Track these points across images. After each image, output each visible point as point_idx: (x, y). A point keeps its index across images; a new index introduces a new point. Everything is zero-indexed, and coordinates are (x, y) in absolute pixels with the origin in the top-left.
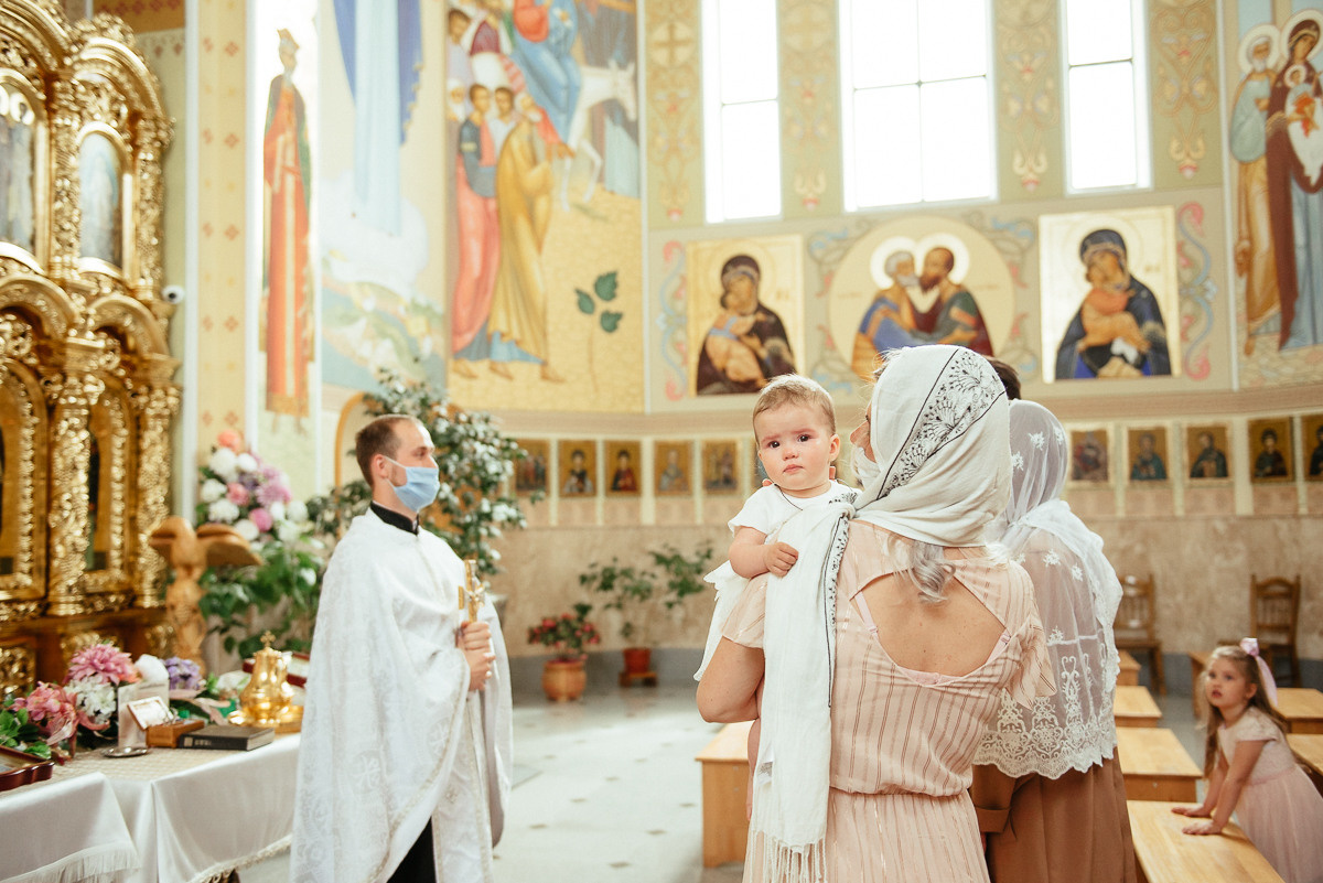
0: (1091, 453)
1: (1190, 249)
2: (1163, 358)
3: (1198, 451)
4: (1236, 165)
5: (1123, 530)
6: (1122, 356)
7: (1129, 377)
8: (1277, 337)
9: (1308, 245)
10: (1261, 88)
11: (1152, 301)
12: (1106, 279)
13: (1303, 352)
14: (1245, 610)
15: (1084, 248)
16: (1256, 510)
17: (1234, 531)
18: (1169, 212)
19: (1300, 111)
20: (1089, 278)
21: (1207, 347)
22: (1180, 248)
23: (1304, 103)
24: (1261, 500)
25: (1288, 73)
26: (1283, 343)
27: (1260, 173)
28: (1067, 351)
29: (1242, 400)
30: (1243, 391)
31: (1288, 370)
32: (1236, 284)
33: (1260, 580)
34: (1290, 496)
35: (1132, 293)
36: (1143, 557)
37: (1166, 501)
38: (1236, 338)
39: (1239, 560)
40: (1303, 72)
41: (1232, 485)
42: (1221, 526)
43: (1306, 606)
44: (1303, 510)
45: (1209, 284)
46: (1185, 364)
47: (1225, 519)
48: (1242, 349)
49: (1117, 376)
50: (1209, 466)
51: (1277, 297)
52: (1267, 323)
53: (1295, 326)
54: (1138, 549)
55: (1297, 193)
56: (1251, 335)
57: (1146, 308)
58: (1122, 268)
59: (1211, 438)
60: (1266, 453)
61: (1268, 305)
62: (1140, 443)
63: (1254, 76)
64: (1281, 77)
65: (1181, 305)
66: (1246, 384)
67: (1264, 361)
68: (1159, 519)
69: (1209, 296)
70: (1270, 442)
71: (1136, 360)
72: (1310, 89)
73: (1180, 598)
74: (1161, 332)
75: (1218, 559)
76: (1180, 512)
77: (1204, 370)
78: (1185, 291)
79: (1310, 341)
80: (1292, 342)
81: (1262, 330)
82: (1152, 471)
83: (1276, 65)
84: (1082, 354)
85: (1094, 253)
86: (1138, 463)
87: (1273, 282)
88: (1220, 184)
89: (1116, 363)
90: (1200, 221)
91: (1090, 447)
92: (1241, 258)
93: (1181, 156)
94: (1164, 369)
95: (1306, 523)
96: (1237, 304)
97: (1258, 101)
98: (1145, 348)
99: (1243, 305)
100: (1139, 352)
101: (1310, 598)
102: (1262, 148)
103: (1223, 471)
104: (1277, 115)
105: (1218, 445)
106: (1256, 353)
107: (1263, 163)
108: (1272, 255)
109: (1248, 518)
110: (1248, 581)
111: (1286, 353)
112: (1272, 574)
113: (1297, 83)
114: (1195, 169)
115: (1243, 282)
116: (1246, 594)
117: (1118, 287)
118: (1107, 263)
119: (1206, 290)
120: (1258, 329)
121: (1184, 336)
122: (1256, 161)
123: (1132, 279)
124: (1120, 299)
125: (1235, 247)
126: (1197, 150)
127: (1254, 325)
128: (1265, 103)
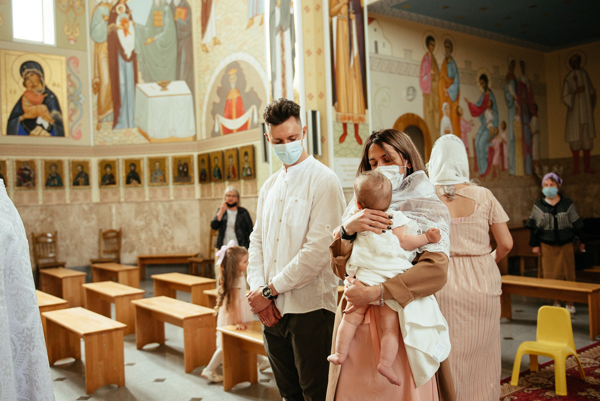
0: (27, 172)
1: (72, 78)
2: (60, 128)
3: (77, 173)
4: (93, 43)
5: (42, 210)
6: (41, 125)
7: (45, 136)
8: (112, 123)
9: (126, 84)
10: (105, 11)
11: (55, 99)
12: (33, 86)
13: (124, 131)
14: (96, 245)
15: (22, 69)
16: (101, 200)
17: (91, 209)
18: (64, 59)
19: (123, 25)
20: (25, 85)
21: (80, 125)
22: (68, 77)
23: (124, 22)
24: (103, 196)
25: (117, 7)
26: (114, 126)
27: (104, 49)
28: (14, 120)
29: (96, 150)
30: (95, 146)
31: (116, 138)
32: (93, 98)
33: (104, 231)
34: (116, 193)
35: (46, 95)
36: (51, 223)
37: (62, 196)
38: (92, 121)
39: (94, 223)
40: (124, 9)
41: (91, 188)
42: (86, 208)
43: (123, 241)
44: (122, 200)
45: (81, 96)
46: (70, 131)
47: (88, 204)
48: (95, 127)
49: (39, 135)
50: (81, 180)
51: (112, 106)
52: (107, 116)
53: (119, 119)
54: (49, 219)
55: (121, 61)
56: (100, 122)
57: (52, 103)
58: (42, 83)
59: (82, 167)
60: (106, 174)
61: (107, 109)
62: (50, 168)
63: (102, 5)
64: (114, 8)
65: (69, 104)
66: (97, 143)
67: (106, 133)
68: (59, 205)
69: (81, 101)
70: (108, 170)
71: (48, 128)
72: (127, 16)
73: (68, 242)
74: (60, 116)
75: (85, 223)
76: (68, 202)
77: (79, 136)
78: (71, 97)
79: (126, 126)
80: (118, 126)
81: (105, 120)
82: (56, 183)
83: (112, 2)
84: (21, 122)
85: (28, 72)
86: (50, 178)
87: (110, 99)
88: (86, 50)
89: (38, 128)
90: (77, 66)
91: (26, 169)
92: (95, 86)
93: (69, 34)
94: (61, 134)
95: (124, 205)
96: (93, 106)
97: (104, 16)
98: (52, 123)
99: (96, 107)
100: (49, 124)
101: (125, 237)
102: (105, 38)
103: (87, 183)
104: (112, 25)
105: (85, 170)
106: (102, 130)
107: (106, 44)
108: (110, 86)
109: (97, 204)
110: (97, 232)
111: (115, 130)
112: (108, 228)
113: (122, 13)
114: (75, 41)
115: (96, 97)
116: (96, 238)
117: (40, 91)
118: (34, 78)
119: (80, 99)
120: (103, 119)
121: (70, 119)
122: (102, 43)
123: (46, 88)
124: (40, 98)
125: (93, 81)
126: (76, 33)
127: (101, 117)
128: (107, 18)
